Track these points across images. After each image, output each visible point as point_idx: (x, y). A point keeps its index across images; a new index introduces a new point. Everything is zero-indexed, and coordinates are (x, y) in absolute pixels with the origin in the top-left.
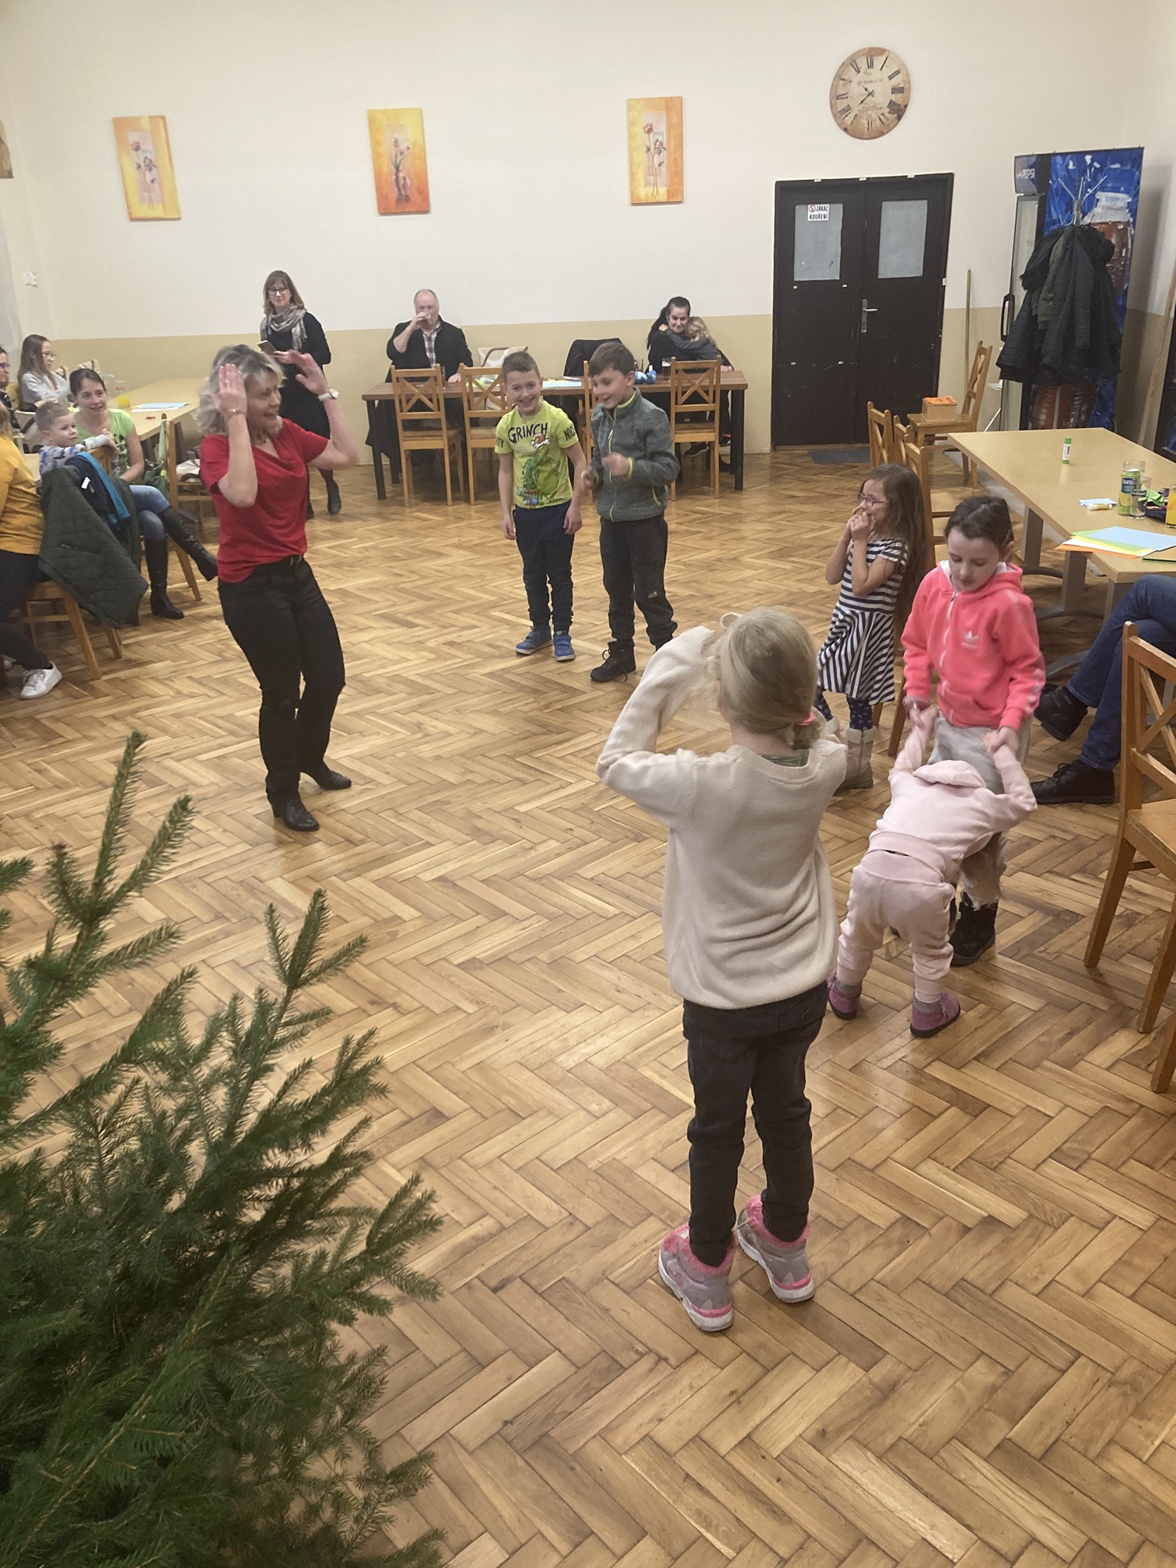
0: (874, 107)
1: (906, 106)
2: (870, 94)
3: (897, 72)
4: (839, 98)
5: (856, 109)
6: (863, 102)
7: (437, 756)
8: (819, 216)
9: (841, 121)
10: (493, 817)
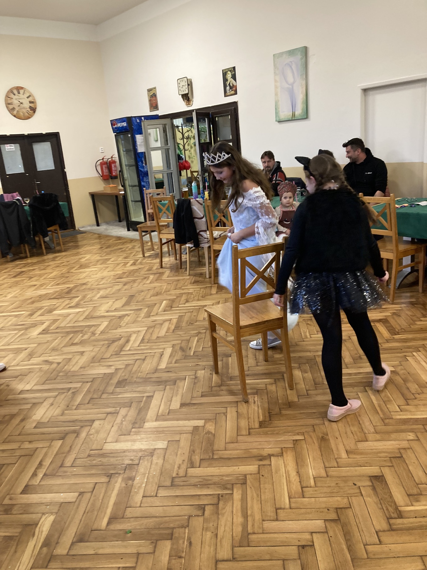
0: (24, 108)
1: (36, 108)
2: (21, 103)
3: (30, 96)
4: (9, 104)
5: (17, 109)
6: (19, 106)
7: (81, 368)
8: (11, 149)
9: (12, 113)
10: (156, 375)
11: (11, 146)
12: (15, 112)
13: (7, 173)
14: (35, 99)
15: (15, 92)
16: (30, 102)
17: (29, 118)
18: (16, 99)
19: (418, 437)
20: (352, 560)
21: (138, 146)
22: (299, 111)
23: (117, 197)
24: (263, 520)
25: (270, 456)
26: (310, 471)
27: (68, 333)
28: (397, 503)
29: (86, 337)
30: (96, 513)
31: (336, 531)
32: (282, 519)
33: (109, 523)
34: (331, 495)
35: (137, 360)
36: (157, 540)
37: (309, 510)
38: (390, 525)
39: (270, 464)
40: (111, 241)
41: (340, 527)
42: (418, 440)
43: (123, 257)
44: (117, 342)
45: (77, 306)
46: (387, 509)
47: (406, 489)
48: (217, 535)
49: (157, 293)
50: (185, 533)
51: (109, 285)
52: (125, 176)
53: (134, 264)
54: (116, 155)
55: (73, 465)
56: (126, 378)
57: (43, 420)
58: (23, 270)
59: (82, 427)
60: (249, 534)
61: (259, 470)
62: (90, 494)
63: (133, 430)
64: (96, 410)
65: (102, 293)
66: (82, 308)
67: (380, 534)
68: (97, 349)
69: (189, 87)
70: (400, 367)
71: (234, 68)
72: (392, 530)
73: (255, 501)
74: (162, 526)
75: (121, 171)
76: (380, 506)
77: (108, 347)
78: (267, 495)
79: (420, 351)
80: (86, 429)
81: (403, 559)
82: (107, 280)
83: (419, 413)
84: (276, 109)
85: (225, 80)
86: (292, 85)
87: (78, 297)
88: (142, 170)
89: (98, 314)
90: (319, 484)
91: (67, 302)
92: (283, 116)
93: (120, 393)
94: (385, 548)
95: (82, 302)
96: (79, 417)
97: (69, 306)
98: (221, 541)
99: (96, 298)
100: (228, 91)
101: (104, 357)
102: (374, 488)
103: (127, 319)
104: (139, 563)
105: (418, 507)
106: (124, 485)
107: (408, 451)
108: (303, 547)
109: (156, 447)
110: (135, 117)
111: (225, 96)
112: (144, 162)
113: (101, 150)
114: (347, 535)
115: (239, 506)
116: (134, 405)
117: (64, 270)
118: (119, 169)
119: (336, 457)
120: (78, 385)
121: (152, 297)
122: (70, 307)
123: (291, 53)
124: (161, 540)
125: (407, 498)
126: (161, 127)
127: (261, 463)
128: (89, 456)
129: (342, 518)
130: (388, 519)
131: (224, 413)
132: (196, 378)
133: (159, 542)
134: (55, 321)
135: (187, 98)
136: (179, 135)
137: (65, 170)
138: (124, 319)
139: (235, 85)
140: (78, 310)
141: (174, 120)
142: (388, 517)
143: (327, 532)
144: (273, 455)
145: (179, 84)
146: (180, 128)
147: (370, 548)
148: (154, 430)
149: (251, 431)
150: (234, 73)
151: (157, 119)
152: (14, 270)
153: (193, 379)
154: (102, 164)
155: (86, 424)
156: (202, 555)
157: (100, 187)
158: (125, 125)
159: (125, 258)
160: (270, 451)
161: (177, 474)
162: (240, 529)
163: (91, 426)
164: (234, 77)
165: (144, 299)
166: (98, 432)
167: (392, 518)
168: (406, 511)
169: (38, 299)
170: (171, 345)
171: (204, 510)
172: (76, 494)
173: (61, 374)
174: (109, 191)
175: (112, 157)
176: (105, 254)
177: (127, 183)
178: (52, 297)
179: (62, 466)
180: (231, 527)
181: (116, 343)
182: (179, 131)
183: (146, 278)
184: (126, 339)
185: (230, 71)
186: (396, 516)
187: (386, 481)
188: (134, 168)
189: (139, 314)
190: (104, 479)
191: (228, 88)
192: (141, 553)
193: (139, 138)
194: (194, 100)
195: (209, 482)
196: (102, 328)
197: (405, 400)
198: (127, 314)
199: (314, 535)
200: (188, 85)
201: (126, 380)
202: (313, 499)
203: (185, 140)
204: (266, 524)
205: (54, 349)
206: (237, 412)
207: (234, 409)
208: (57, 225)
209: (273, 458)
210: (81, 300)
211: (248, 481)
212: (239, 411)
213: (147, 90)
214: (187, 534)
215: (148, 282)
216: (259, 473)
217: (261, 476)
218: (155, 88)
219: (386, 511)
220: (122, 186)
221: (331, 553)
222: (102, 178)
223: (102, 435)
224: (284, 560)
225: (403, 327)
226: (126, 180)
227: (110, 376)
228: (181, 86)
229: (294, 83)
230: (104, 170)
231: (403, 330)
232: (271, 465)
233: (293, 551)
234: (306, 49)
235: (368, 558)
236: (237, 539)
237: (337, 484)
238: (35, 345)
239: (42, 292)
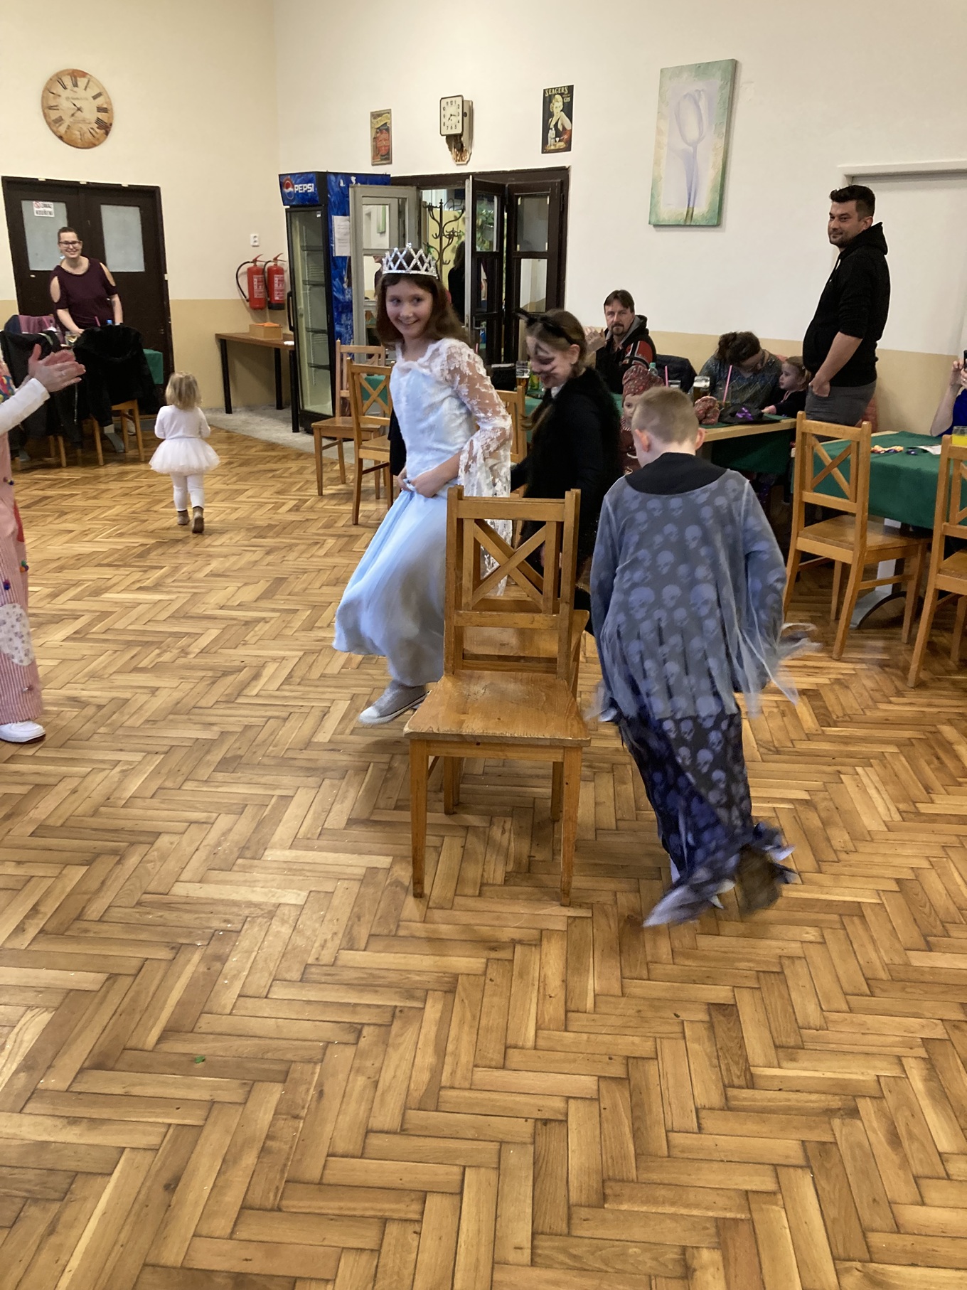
0: (84, 121)
1: (111, 125)
2: (79, 109)
3: (99, 95)
4: (50, 108)
5: (68, 121)
6: (73, 115)
7: (147, 721)
8: (45, 212)
9: (55, 129)
10: (306, 754)
11: (45, 206)
12: (62, 129)
13: (32, 268)
14: (110, 103)
15: (67, 81)
16: (100, 109)
17: (94, 145)
18: (67, 99)
19: (823, 937)
20: (637, 1156)
21: (336, 241)
22: (702, 208)
23: (277, 351)
24: (476, 1066)
25: (514, 943)
26: (591, 982)
27: (129, 644)
28: (750, 1060)
29: (167, 657)
30: (137, 1017)
31: (618, 1099)
32: (513, 1066)
33: (161, 1039)
34: (621, 1031)
35: (270, 718)
36: (255, 1081)
37: (572, 1056)
38: (726, 1099)
39: (511, 958)
40: (254, 450)
41: (627, 1095)
42: (824, 943)
43: (274, 489)
44: (234, 676)
45: (156, 587)
46: (728, 1070)
47: (775, 1035)
48: (376, 1083)
49: (338, 579)
50: (313, 1073)
51: (235, 550)
52: (301, 306)
53: (296, 509)
54: (285, 257)
55: (104, 919)
56: (240, 752)
57: (51, 822)
58: (49, 493)
59: (132, 844)
60: (442, 1088)
61: (486, 967)
62: (130, 979)
63: (240, 861)
64: (166, 812)
65: (215, 565)
66: (168, 593)
67: (703, 1114)
68: (186, 686)
69: (466, 119)
70: (822, 795)
71: (571, 88)
72: (730, 1109)
73: (466, 1028)
74: (269, 1055)
75: (292, 295)
76: (715, 1061)
77: (213, 683)
78: (492, 1019)
79: (872, 766)
80: (142, 849)
81: (738, 1166)
82: (231, 539)
83: (838, 890)
84: (652, 195)
85: (547, 114)
86: (694, 145)
87: (162, 567)
88: (341, 297)
89: (199, 610)
90: (603, 1008)
91: (137, 576)
92: (666, 214)
93: (224, 783)
94: (706, 1140)
95: (169, 580)
96: (128, 824)
97: (138, 585)
98: (383, 1094)
99: (201, 575)
100: (551, 141)
101: (199, 704)
102: (711, 1026)
103: (261, 629)
104: (211, 1120)
105: (790, 1071)
106: (202, 969)
107: (797, 962)
108: (546, 1122)
109: (282, 901)
110: (336, 174)
111: (544, 151)
112: (345, 279)
113: (252, 240)
114: (638, 1111)
115: (432, 1035)
116: (249, 811)
117: (140, 504)
118: (288, 289)
119: (649, 958)
120: (138, 757)
121: (324, 588)
122: (140, 589)
123: (702, 70)
124: (262, 1081)
125: (772, 1052)
126: (395, 203)
127: (493, 955)
128: (139, 904)
129: (635, 1075)
130: (725, 1086)
131: (435, 847)
132: (390, 769)
133: (258, 1085)
134: (104, 615)
135: (457, 143)
136: (433, 228)
137: (167, 277)
138: (256, 629)
139: (568, 128)
140: (157, 597)
141: (424, 192)
142: (726, 1082)
143: (598, 1100)
144: (521, 942)
145: (442, 109)
146: (436, 212)
147: (677, 1138)
148: (284, 866)
149: (485, 888)
150: (569, 99)
151: (386, 184)
152: (27, 492)
153: (383, 770)
154: (251, 273)
155: (142, 839)
156: (341, 1117)
157: (241, 324)
158: (312, 190)
159: (278, 493)
160: (517, 934)
161: (317, 959)
162: (426, 1077)
163: (152, 844)
164: (568, 110)
165: (306, 589)
166: (164, 858)
167: (733, 1087)
168: (766, 1076)
169: (72, 562)
170: (349, 696)
171: (359, 1034)
172: (102, 977)
173: (102, 730)
174: (260, 336)
175: (276, 259)
176: (235, 479)
177: (303, 324)
178: (105, 562)
179: (79, 918)
180: (408, 1072)
181: (230, 679)
182: (433, 218)
183: (317, 543)
184: (254, 671)
185: (561, 94)
186: (743, 1083)
187: (738, 1016)
188: (323, 289)
189: (289, 622)
190: (165, 954)
191: (552, 133)
192: (219, 1102)
193: (339, 223)
194: (474, 150)
195: (381, 982)
196: (204, 642)
197: (818, 861)
198: (264, 618)
199: (571, 1102)
200: (464, 115)
201: (241, 757)
202: (585, 1036)
203: (445, 240)
204: (481, 1075)
205: (93, 676)
206: (463, 847)
207: (458, 842)
208: (136, 401)
209: (518, 948)
210: (167, 576)
211: (460, 988)
212: (468, 846)
213: (369, 116)
214: (317, 1075)
215: (322, 552)
216: (485, 974)
217: (488, 981)
218: (389, 112)
219: (724, 1073)
220: (291, 329)
221: (598, 1139)
222: (248, 304)
223: (172, 865)
224: (501, 1143)
225: (849, 712)
226: (302, 315)
227: (209, 745)
228: (448, 116)
229: (699, 140)
230: (256, 287)
231: (847, 718)
232: (512, 961)
233: (524, 1129)
234: (734, 65)
235: (669, 1157)
236: (416, 1095)
237: (639, 1011)
238: (55, 663)
239: (84, 548)
